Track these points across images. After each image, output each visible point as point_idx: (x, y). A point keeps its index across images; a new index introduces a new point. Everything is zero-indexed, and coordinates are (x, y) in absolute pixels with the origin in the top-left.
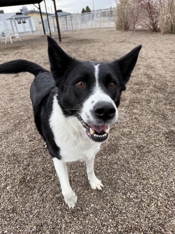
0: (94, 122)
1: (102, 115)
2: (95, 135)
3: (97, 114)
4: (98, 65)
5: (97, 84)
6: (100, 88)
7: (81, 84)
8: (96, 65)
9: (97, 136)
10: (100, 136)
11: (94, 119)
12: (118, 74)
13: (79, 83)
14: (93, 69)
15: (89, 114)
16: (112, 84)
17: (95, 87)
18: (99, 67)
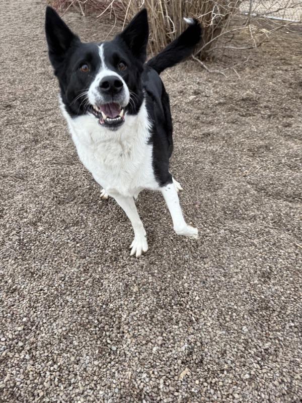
0: (102, 99)
1: (108, 89)
2: (108, 119)
3: (103, 89)
4: (102, 45)
5: (103, 64)
6: (107, 68)
7: (86, 68)
8: (100, 45)
9: (111, 120)
10: (113, 120)
11: (101, 95)
12: (127, 53)
13: (84, 67)
14: (97, 50)
15: (96, 91)
16: (121, 64)
17: (101, 68)
18: (104, 47)
